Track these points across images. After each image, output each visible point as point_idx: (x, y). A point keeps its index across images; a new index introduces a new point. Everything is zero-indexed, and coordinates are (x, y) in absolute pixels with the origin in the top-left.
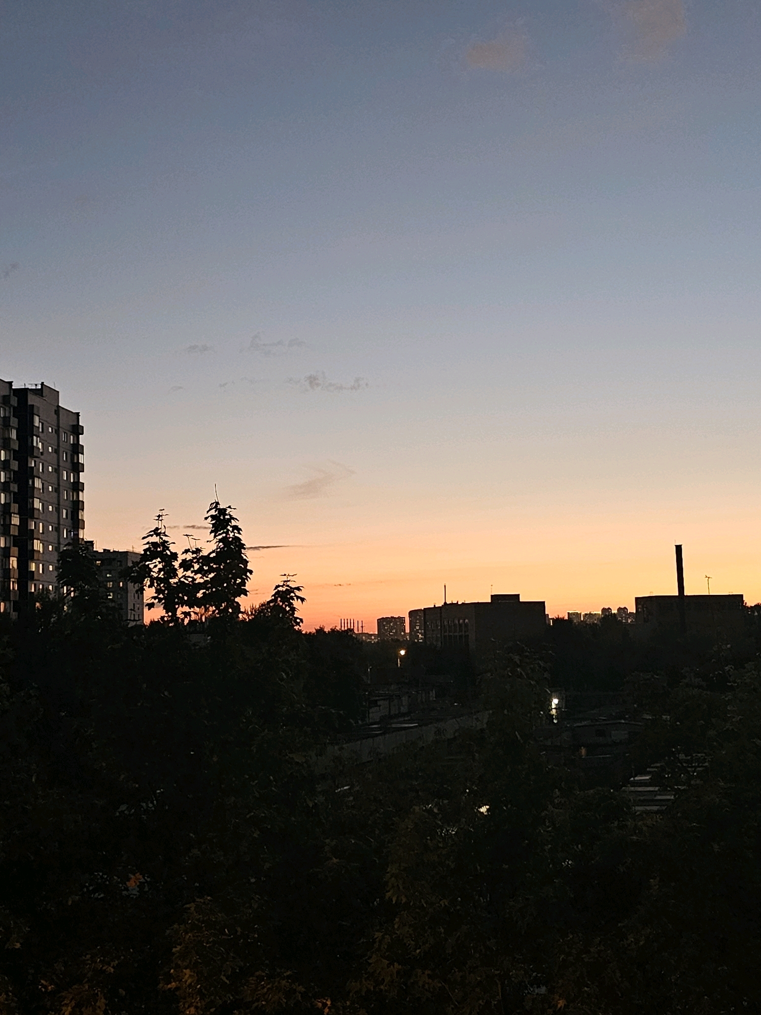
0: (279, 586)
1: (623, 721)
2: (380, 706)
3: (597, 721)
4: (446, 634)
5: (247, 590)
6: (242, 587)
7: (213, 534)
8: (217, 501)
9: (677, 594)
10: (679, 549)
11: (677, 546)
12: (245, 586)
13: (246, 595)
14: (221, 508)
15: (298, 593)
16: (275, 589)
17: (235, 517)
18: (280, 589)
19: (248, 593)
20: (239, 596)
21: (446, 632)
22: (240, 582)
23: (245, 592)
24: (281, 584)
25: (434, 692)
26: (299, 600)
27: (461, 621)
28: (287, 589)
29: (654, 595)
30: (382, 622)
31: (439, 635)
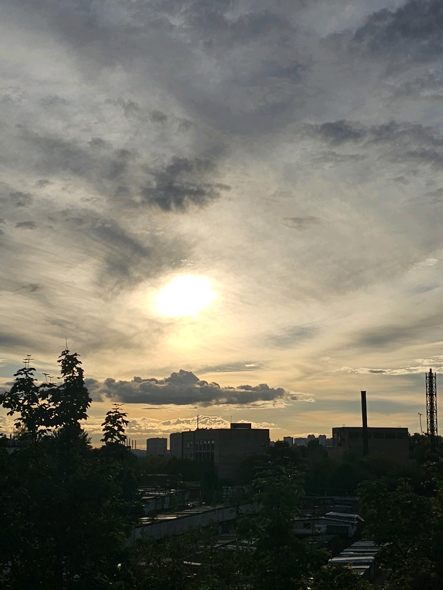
0: (110, 412)
1: (323, 518)
2: (149, 503)
3: (305, 517)
4: (198, 451)
5: (87, 415)
6: (84, 413)
7: (63, 374)
8: (67, 350)
9: (362, 427)
10: (364, 394)
11: (362, 392)
12: (85, 412)
13: (86, 419)
14: (70, 355)
15: (124, 418)
16: (107, 414)
17: (79, 361)
18: (111, 414)
19: (87, 417)
20: (81, 419)
21: (198, 450)
22: (82, 409)
23: (85, 417)
24: (113, 411)
25: (188, 494)
26: (124, 423)
27: (209, 442)
28: (116, 414)
29: (346, 426)
30: (151, 442)
31: (192, 452)
